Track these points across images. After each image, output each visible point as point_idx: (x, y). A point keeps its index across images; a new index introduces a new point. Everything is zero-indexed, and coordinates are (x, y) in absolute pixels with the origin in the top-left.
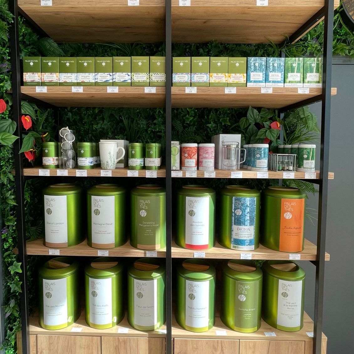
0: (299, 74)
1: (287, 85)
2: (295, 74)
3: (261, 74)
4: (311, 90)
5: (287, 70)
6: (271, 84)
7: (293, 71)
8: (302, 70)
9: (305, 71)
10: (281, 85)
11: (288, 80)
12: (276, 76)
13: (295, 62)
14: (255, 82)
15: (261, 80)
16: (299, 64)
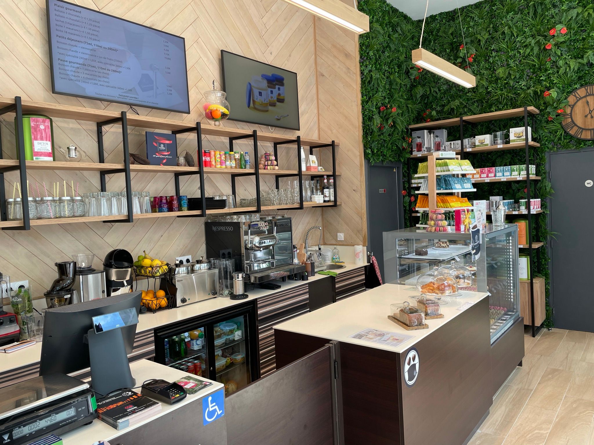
0: (517, 172)
1: (512, 177)
2: (515, 172)
3: (501, 173)
4: (523, 178)
5: (512, 171)
6: (505, 177)
7: (514, 171)
8: (518, 170)
9: (520, 170)
10: (510, 177)
11: (512, 175)
12: (508, 174)
13: (515, 167)
14: (498, 176)
15: (501, 175)
16: (517, 168)
